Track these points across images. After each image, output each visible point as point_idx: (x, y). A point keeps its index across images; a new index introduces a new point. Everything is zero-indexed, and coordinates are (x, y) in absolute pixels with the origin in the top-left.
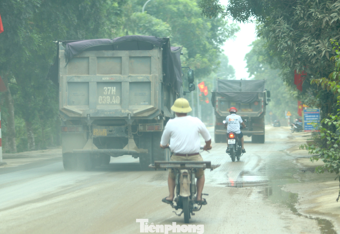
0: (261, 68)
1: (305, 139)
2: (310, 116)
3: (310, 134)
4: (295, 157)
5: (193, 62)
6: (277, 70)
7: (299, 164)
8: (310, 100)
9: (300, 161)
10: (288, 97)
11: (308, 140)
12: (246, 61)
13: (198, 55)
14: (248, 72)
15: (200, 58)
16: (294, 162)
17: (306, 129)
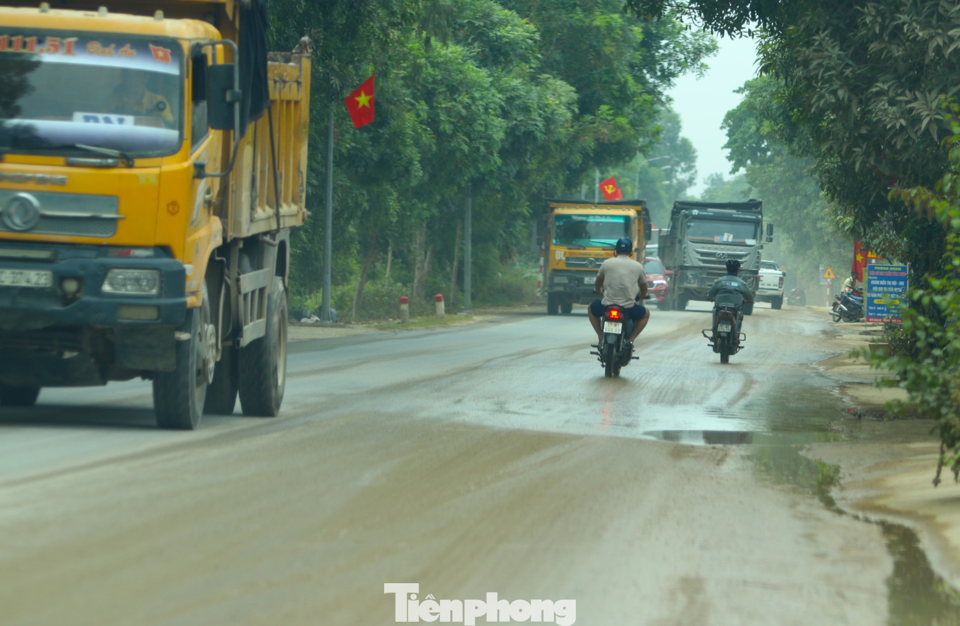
0: (764, 151)
1: (866, 340)
2: (883, 282)
3: (880, 328)
4: (838, 381)
5: (591, 126)
6: (805, 159)
7: (846, 399)
8: (885, 239)
9: (850, 392)
10: (831, 229)
11: (873, 341)
12: (726, 131)
13: (604, 108)
14: (730, 158)
15: (608, 115)
16: (836, 392)
17: (871, 314)
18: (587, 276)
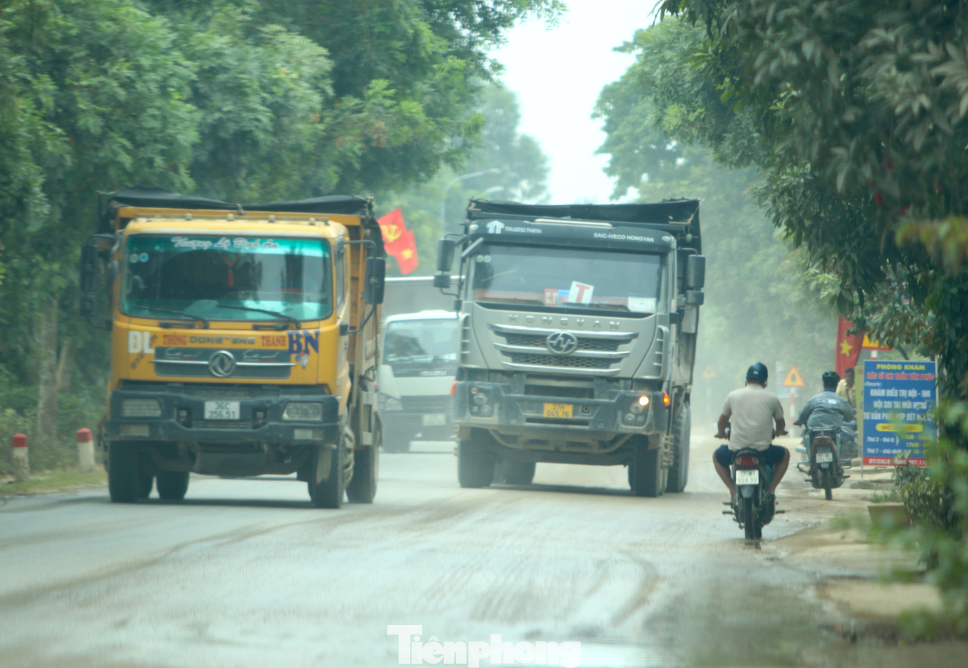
0: (672, 156)
1: (864, 499)
2: (892, 393)
3: (887, 476)
4: (814, 573)
5: (355, 117)
6: (746, 170)
7: (829, 608)
8: (894, 313)
9: (836, 593)
10: (795, 296)
11: (876, 499)
12: (602, 121)
13: (379, 84)
14: (610, 171)
15: (385, 97)
16: (810, 595)
17: (871, 451)
18: (211, 399)
